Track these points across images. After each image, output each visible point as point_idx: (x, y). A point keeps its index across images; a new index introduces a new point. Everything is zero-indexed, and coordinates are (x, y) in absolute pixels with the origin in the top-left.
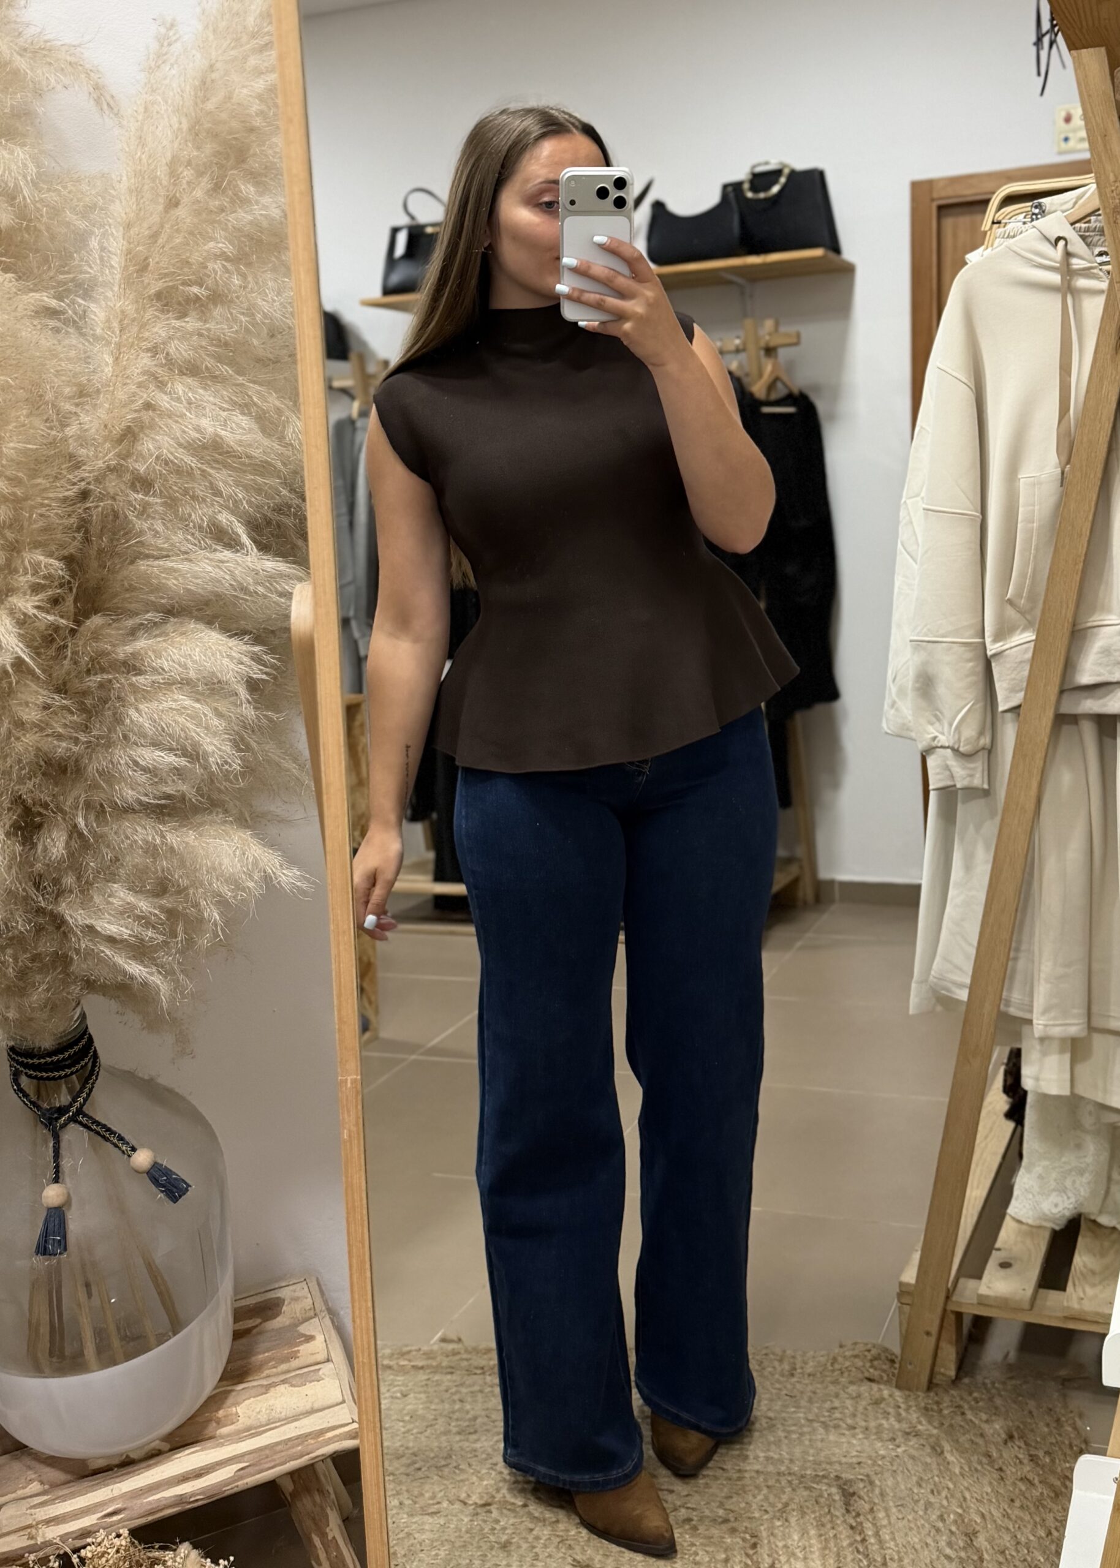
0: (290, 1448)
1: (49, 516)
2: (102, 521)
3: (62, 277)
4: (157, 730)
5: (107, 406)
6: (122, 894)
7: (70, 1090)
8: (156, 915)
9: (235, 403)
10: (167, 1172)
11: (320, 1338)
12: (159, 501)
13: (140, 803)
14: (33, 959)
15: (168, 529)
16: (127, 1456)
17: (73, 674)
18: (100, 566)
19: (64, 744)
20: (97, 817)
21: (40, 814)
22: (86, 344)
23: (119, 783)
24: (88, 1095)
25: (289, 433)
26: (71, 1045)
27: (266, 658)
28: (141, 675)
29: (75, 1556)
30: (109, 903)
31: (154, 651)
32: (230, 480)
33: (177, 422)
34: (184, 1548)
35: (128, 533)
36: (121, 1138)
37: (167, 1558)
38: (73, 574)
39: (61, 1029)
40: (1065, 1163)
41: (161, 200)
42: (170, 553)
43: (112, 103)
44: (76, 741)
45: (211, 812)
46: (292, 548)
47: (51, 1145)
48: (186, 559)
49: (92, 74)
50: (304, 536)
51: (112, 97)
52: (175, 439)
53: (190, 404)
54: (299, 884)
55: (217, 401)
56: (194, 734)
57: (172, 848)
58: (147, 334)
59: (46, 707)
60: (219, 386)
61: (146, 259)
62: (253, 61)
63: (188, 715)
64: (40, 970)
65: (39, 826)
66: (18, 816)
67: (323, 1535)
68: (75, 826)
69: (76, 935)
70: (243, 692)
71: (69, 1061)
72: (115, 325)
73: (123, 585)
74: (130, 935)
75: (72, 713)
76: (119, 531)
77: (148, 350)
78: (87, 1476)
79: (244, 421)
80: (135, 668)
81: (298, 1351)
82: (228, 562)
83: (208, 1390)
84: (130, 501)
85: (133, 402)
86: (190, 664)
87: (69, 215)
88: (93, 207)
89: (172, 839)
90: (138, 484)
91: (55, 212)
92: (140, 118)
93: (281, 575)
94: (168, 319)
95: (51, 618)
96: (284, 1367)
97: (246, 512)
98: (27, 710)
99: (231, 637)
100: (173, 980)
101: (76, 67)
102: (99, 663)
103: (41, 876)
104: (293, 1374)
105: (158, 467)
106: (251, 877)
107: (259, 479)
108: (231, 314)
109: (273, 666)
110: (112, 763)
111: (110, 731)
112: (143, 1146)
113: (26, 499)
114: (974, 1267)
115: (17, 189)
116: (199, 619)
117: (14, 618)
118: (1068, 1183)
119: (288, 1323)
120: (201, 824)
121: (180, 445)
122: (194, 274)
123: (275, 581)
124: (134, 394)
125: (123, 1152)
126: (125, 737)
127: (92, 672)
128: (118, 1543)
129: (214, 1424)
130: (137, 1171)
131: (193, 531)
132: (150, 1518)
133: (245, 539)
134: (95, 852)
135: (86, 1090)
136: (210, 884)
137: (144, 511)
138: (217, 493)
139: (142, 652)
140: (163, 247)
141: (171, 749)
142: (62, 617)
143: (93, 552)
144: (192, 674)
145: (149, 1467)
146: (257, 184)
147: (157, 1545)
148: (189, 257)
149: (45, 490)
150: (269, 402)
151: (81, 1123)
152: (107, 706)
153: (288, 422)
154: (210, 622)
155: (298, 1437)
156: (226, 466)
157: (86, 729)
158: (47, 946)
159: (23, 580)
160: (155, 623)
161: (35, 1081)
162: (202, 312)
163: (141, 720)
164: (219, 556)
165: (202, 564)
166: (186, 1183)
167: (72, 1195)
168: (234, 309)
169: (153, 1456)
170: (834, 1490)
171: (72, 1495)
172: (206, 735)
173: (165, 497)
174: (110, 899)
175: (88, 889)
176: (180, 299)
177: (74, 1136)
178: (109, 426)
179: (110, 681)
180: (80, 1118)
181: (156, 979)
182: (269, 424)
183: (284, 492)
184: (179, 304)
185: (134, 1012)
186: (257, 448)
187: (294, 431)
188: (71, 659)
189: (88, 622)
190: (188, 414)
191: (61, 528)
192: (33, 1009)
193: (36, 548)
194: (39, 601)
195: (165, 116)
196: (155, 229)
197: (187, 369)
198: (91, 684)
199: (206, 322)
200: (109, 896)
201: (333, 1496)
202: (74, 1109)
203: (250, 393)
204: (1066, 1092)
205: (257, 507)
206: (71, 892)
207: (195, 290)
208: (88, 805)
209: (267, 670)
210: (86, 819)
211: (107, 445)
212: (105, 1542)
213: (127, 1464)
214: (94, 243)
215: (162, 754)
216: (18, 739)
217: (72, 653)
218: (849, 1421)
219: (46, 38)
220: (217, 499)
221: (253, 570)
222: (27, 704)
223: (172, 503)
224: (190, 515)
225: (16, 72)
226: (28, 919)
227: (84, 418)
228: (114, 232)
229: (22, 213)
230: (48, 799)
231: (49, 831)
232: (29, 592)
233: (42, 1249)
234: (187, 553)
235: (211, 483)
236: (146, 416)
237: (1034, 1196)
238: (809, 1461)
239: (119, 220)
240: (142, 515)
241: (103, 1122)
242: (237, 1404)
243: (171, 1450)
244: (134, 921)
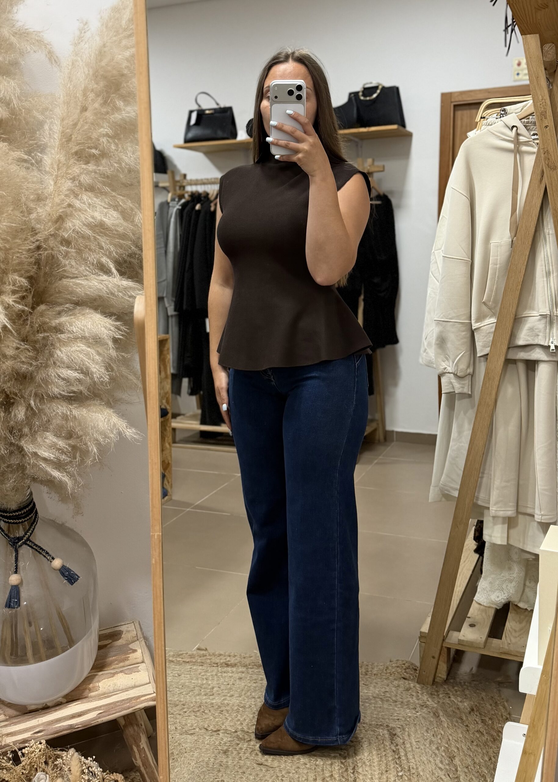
0: (123, 705)
1: (21, 258)
2: (47, 259)
3: (31, 142)
4: (70, 360)
5: (50, 205)
6: (51, 438)
7: (24, 529)
8: (66, 448)
9: (111, 205)
10: (69, 570)
11: (139, 651)
12: (74, 251)
13: (60, 394)
14: (8, 467)
15: (77, 264)
16: (46, 705)
17: (31, 332)
18: (45, 281)
19: (25, 366)
20: (40, 401)
21: (13, 398)
22: (42, 175)
23: (51, 385)
24: (32, 532)
25: (136, 220)
26: (25, 507)
27: (123, 328)
28: (62, 334)
29: (20, 752)
30: (44, 442)
31: (69, 323)
32: (108, 242)
33: (83, 213)
34: (72, 751)
35: (59, 265)
36: (47, 553)
37: (63, 755)
38: (32, 284)
39: (20, 500)
40: (503, 576)
41: (79, 108)
42: (78, 276)
43: (56, 59)
44: (31, 365)
45: (94, 400)
46: (136, 274)
47: (14, 555)
48: (86, 279)
49: (48, 46)
50: (141, 267)
51: (57, 57)
52: (82, 222)
53: (90, 204)
54: (135, 436)
55: (103, 204)
56: (87, 363)
57: (75, 417)
58: (70, 171)
59: (17, 348)
60: (103, 197)
61: (71, 135)
62: (124, 42)
63: (84, 354)
64: (11, 472)
65: (13, 403)
66: (3, 399)
67: (138, 746)
68: (30, 404)
69: (28, 456)
70: (110, 344)
71: (24, 515)
72: (55, 166)
73: (55, 290)
74: (54, 458)
75: (29, 351)
76: (54, 264)
77: (71, 179)
78: (27, 713)
79: (115, 214)
80: (60, 330)
81: (129, 657)
82: (105, 281)
83: (85, 674)
84: (60, 250)
85: (63, 204)
86: (86, 330)
87: (35, 113)
88: (47, 109)
89: (76, 412)
90: (64, 242)
91: (29, 111)
92: (70, 68)
93: (131, 288)
94: (80, 164)
95: (20, 307)
96: (122, 664)
97: (114, 257)
98: (8, 349)
99: (106, 317)
100: (74, 479)
101: (40, 43)
102: (43, 327)
103: (13, 428)
104: (126, 668)
105: (73, 235)
106: (112, 432)
107: (121, 241)
108: (110, 163)
109: (125, 331)
110: (48, 375)
111: (47, 360)
112: (57, 557)
113: (10, 249)
114: (457, 626)
115: (11, 100)
116: (91, 307)
117: (3, 306)
118: (504, 586)
119: (124, 643)
120: (90, 405)
121: (84, 224)
122: (93, 143)
123: (128, 291)
124: (63, 200)
125: (48, 560)
126: (54, 363)
127: (40, 332)
128: (40, 747)
129: (88, 691)
130: (54, 569)
131: (89, 265)
132: (56, 735)
133: (114, 270)
134: (38, 417)
135: (32, 529)
136: (93, 435)
137: (66, 255)
138: (101, 248)
139: (64, 323)
140: (79, 130)
141: (76, 370)
142: (26, 306)
143: (42, 274)
144: (87, 334)
145: (56, 710)
146: (125, 101)
147: (59, 749)
148: (91, 135)
149: (20, 245)
150: (127, 205)
151: (28, 545)
152: (46, 348)
153: (136, 214)
154: (96, 309)
155: (127, 699)
156: (106, 235)
157: (36, 359)
158: (15, 460)
159: (8, 288)
160: (70, 309)
161: (7, 524)
162: (97, 161)
163: (62, 355)
164: (101, 278)
165: (93, 282)
166: (77, 576)
167: (24, 580)
168: (112, 160)
169: (58, 705)
170: (386, 732)
171: (19, 723)
172: (93, 364)
173: (76, 249)
174: (45, 440)
175: (35, 435)
176: (86, 155)
177: (25, 551)
178: (51, 214)
179: (48, 336)
180: (28, 542)
181: (65, 479)
182: (126, 215)
183: (133, 248)
184: (86, 157)
185: (55, 493)
186: (121, 227)
187: (139, 219)
188: (30, 325)
189: (38, 308)
190: (88, 210)
191: (27, 263)
192: (7, 491)
193: (14, 272)
194: (15, 298)
195: (82, 68)
196: (75, 121)
197: (89, 188)
198: (39, 338)
199: (98, 166)
200: (45, 438)
201: (143, 727)
202: (25, 538)
203: (118, 200)
204: (505, 543)
205: (120, 254)
206: (27, 435)
207: (94, 151)
208: (36, 395)
209: (123, 333)
210: (35, 402)
211: (50, 224)
212: (34, 746)
213: (46, 708)
214: (46, 127)
215: (72, 372)
216: (4, 363)
217: (30, 322)
218: (394, 699)
219: (26, 28)
220: (101, 251)
221: (117, 285)
222: (8, 346)
223: (79, 252)
224: (88, 258)
225: (11, 44)
226: (6, 448)
227: (39, 210)
228: (56, 122)
229: (13, 112)
230: (17, 392)
231: (17, 406)
232: (11, 294)
233: (8, 605)
234: (87, 276)
235: (98, 243)
236: (69, 210)
237: (487, 591)
238: (374, 717)
239: (59, 116)
240: (65, 257)
241: (39, 545)
242: (99, 681)
243: (67, 702)
244: (56, 451)
